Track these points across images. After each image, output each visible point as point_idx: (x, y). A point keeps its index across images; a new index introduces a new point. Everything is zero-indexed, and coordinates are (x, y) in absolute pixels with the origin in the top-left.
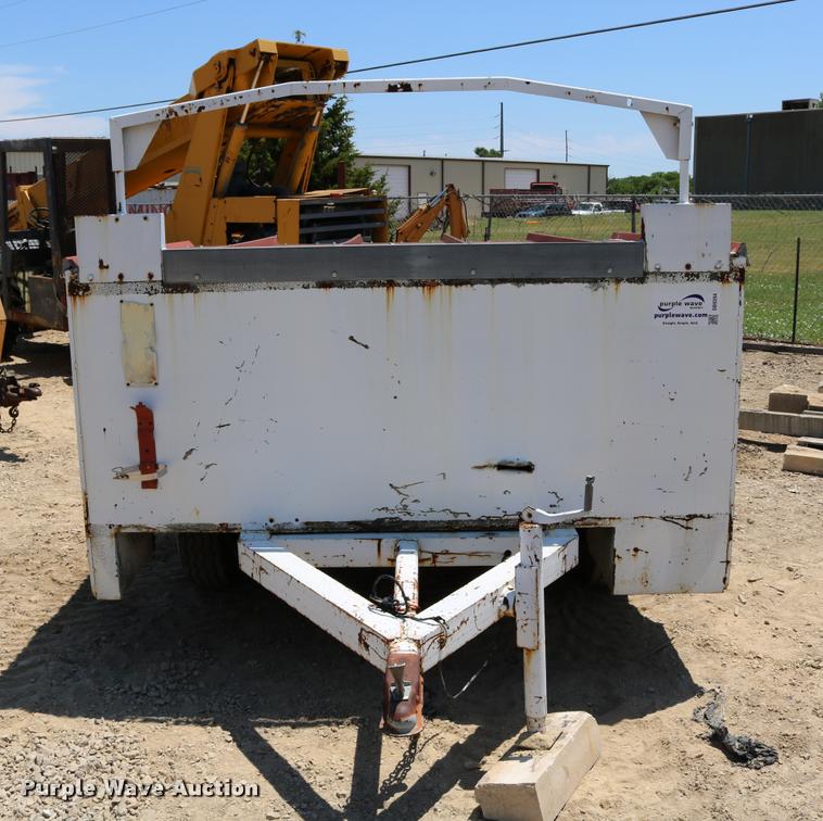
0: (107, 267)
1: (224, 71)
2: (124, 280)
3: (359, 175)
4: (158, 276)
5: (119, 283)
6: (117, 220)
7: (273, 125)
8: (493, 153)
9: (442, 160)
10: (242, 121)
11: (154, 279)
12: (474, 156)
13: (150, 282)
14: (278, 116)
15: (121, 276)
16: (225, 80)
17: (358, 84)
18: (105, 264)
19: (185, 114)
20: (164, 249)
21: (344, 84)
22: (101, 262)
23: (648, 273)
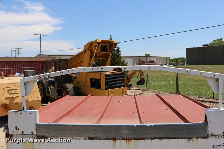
0: (18, 129)
1: (90, 46)
2: (24, 134)
3: (122, 62)
4: (35, 133)
5: (22, 134)
6: (21, 114)
7: (101, 57)
8: (148, 55)
9: (139, 57)
10: (94, 56)
11: (33, 134)
12: (145, 55)
13: (32, 135)
14: (102, 55)
15: (23, 132)
16: (90, 48)
17: (103, 68)
18: (17, 128)
19: (44, 78)
20: (38, 123)
21: (98, 68)
22: (16, 127)
23: (209, 135)
